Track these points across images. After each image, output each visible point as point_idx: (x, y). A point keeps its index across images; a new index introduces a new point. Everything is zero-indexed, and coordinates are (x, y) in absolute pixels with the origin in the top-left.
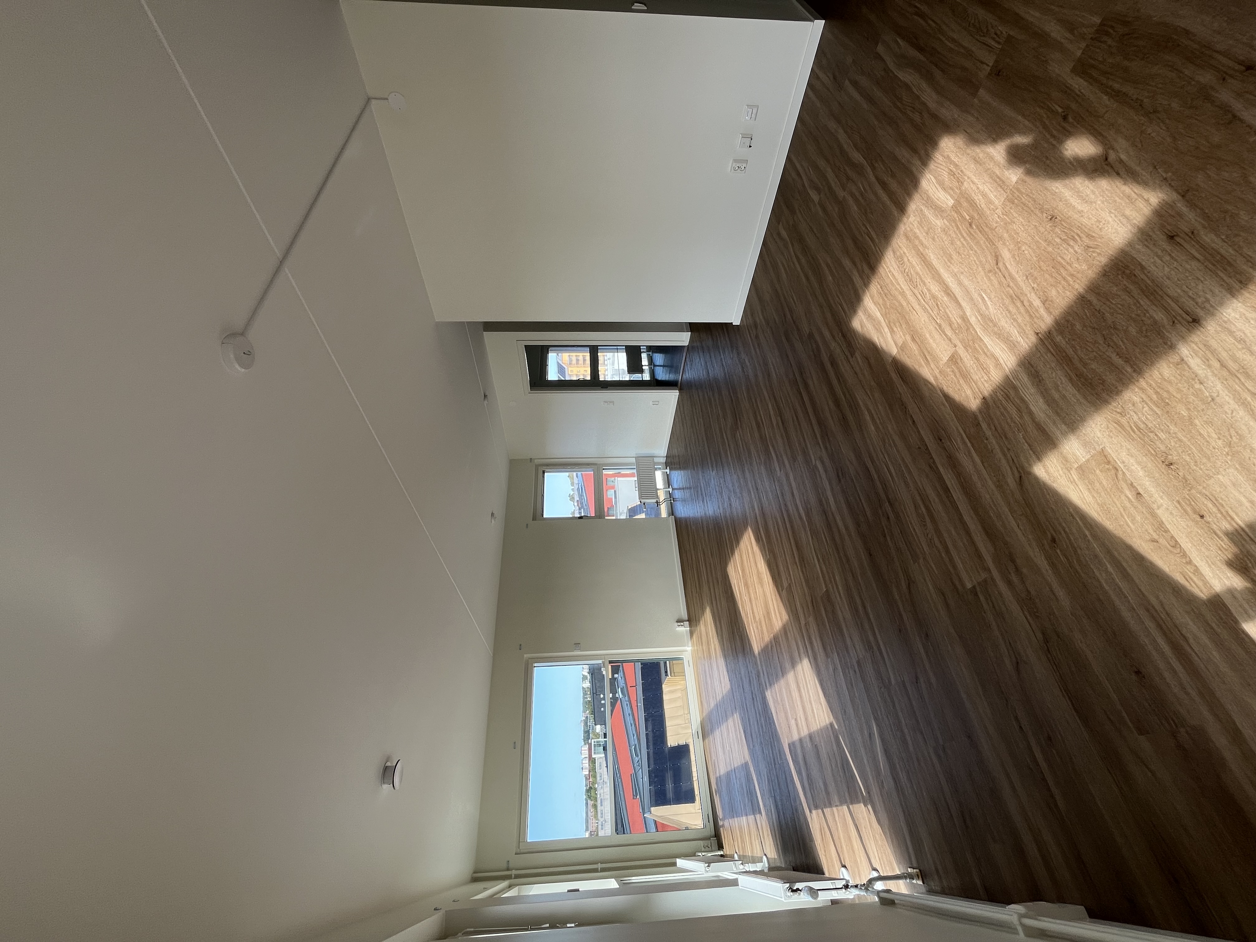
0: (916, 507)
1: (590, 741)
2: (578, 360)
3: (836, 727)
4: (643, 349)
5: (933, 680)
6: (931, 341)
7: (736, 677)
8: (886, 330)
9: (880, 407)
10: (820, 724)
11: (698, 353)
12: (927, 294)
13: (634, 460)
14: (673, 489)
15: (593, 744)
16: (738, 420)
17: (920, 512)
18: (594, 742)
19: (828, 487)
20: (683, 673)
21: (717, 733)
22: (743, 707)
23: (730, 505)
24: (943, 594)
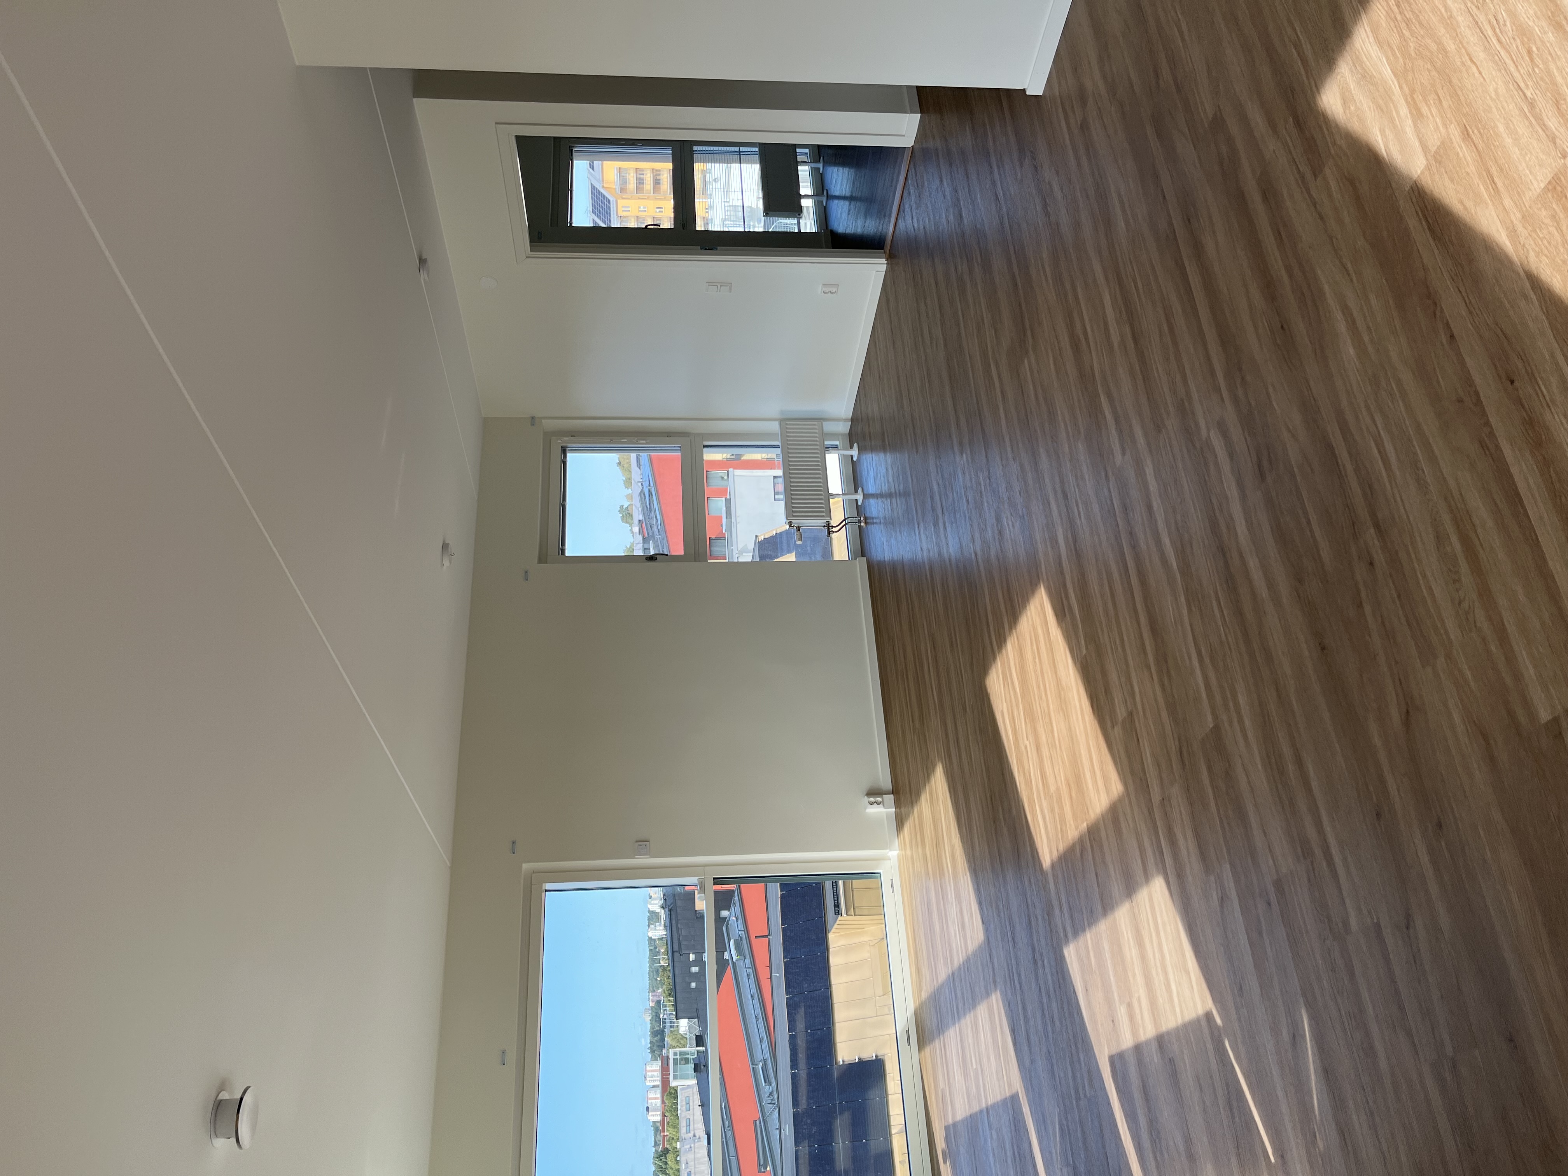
0: (1440, 539)
1: (664, 1051)
2: (640, 182)
3: (1219, 1021)
4: (803, 154)
5: (1445, 921)
6: (1508, 141)
7: (999, 916)
8: (1404, 111)
9: (1374, 301)
10: (1182, 1016)
11: (938, 166)
12: (1508, 23)
13: (775, 427)
14: (866, 496)
15: (671, 1057)
16: (1029, 333)
17: (1448, 549)
18: (675, 1054)
19: (1233, 492)
20: (878, 909)
21: (952, 1034)
22: (1012, 980)
23: (1000, 533)
24: (1485, 737)
